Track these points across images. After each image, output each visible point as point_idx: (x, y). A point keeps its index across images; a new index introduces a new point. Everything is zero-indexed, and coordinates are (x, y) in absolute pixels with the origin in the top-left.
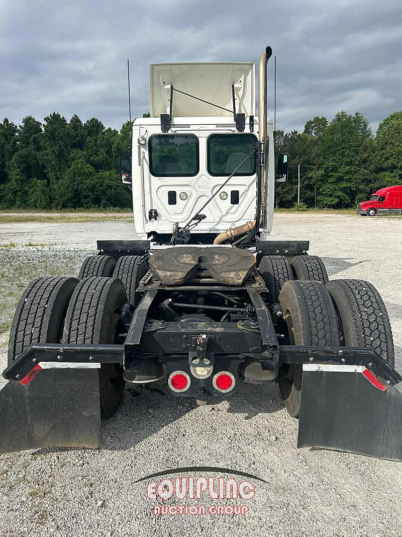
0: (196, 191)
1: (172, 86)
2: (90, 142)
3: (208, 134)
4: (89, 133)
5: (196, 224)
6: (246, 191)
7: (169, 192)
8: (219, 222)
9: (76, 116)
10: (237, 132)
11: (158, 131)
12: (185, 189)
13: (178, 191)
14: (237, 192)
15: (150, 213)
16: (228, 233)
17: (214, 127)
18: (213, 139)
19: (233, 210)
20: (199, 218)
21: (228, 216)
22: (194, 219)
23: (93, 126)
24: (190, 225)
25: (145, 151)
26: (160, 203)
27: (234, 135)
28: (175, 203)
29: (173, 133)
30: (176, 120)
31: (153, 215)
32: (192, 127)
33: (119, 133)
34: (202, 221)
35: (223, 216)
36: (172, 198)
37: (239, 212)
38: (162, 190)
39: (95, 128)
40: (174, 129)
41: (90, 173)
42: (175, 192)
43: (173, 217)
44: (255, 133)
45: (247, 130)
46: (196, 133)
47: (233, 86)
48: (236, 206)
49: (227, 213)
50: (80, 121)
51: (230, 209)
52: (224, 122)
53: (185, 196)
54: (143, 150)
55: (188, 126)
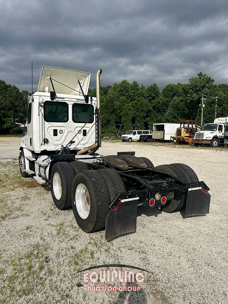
0: (67, 129)
1: (50, 77)
3: (73, 103)
5: (70, 145)
6: (90, 130)
7: (54, 130)
8: (78, 145)
10: (85, 103)
11: (49, 99)
12: (61, 128)
13: (58, 129)
14: (86, 130)
15: (44, 140)
16: (86, 149)
17: (75, 100)
18: (75, 105)
20: (72, 142)
21: (82, 142)
22: (69, 143)
24: (68, 146)
25: (42, 109)
26: (49, 135)
27: (84, 105)
28: (57, 135)
29: (56, 101)
30: (58, 95)
31: (46, 141)
32: (65, 99)
34: (72, 144)
35: (80, 142)
36: (55, 133)
37: (86, 139)
38: (50, 129)
40: (57, 99)
42: (57, 130)
43: (56, 142)
44: (93, 104)
45: (89, 103)
46: (68, 102)
47: (79, 81)
48: (85, 137)
49: (82, 140)
51: (83, 138)
52: (80, 98)
53: (62, 132)
54: (40, 108)
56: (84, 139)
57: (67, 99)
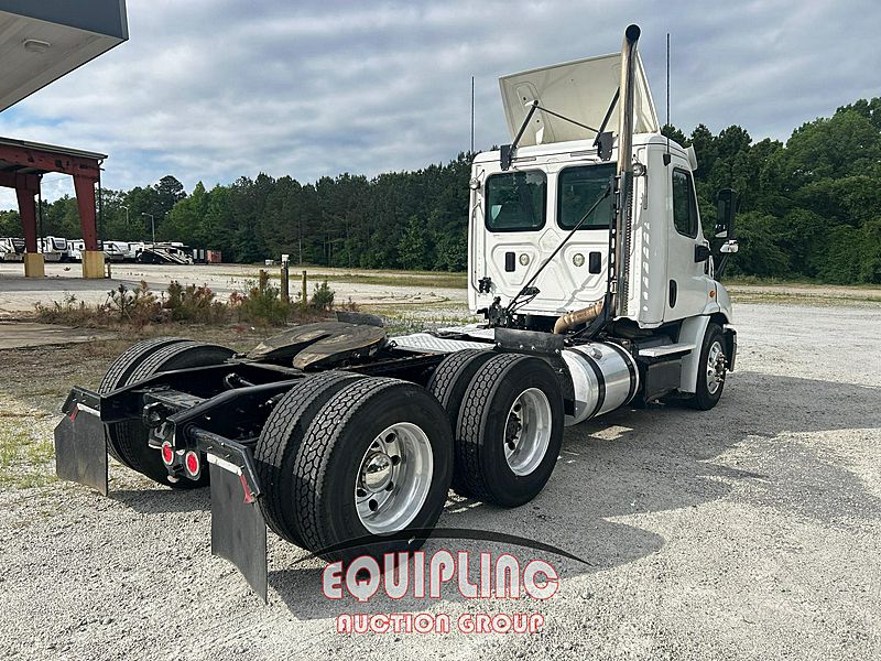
0: (541, 252)
1: (536, 102)
2: (722, 165)
3: (559, 167)
4: (722, 152)
7: (507, 254)
8: (571, 301)
9: (701, 126)
10: (600, 161)
11: (497, 168)
12: (526, 249)
13: (518, 251)
14: (598, 255)
15: (482, 282)
16: (566, 318)
17: (568, 157)
18: (565, 174)
19: (591, 283)
20: (530, 292)
21: (584, 292)
22: (523, 293)
23: (731, 139)
24: (517, 301)
25: (481, 197)
26: (496, 268)
27: (595, 167)
28: (514, 270)
29: (515, 170)
30: (520, 152)
31: (485, 287)
32: (539, 160)
33: (784, 146)
35: (577, 291)
36: (510, 263)
37: (601, 285)
38: (498, 251)
39: (733, 143)
40: (516, 165)
41: (710, 217)
42: (514, 253)
43: (512, 289)
46: (544, 168)
48: (597, 276)
49: (583, 287)
50: (707, 134)
51: (589, 279)
52: (578, 150)
53: (527, 261)
55: (534, 158)
56: (590, 284)
57: (545, 159)
